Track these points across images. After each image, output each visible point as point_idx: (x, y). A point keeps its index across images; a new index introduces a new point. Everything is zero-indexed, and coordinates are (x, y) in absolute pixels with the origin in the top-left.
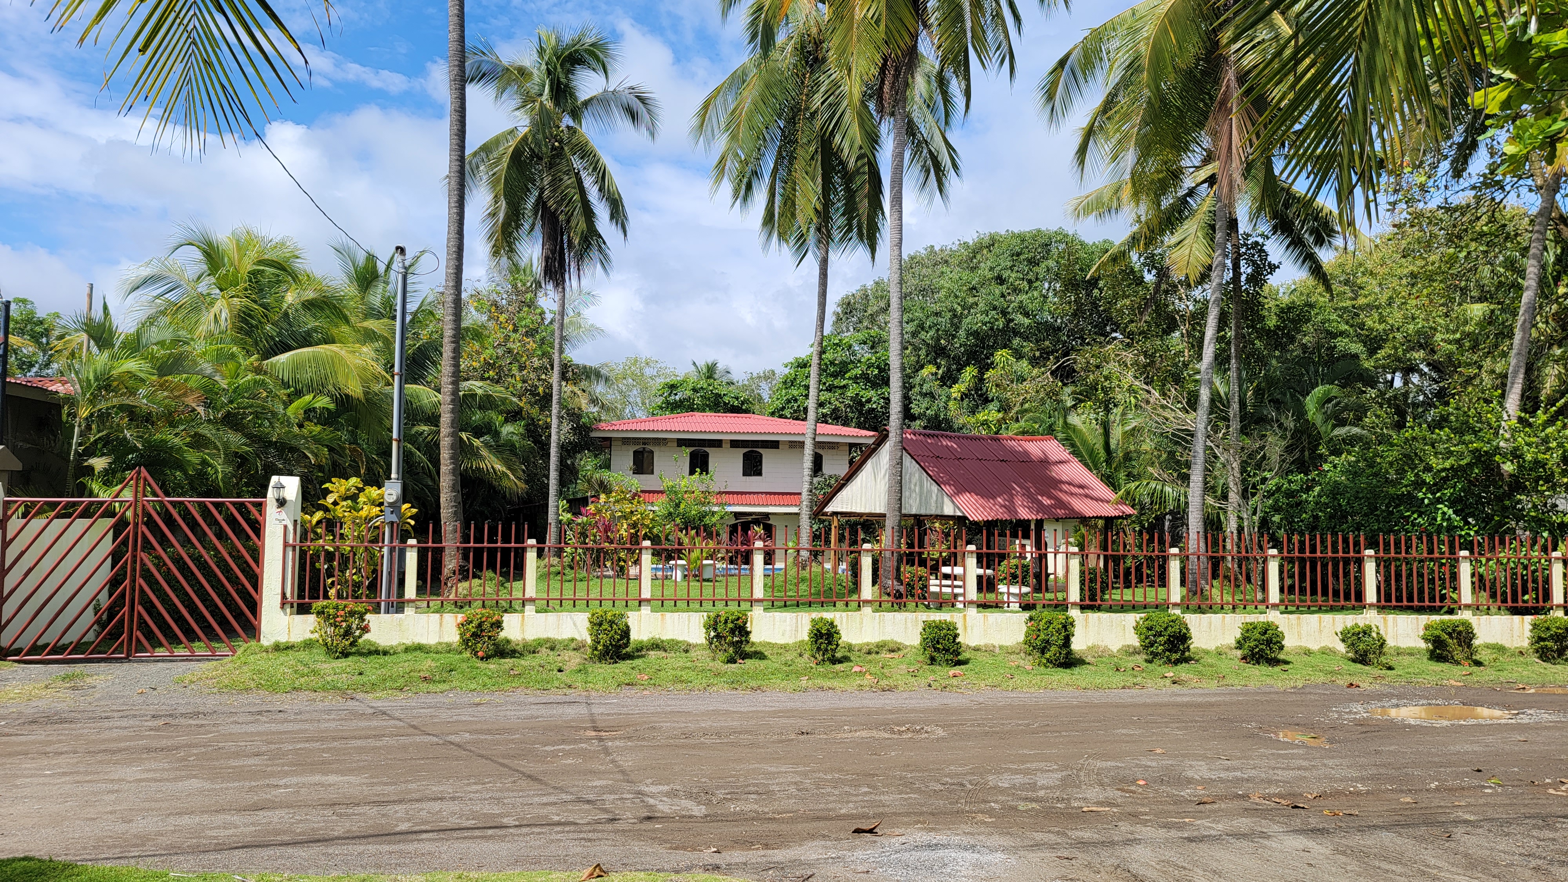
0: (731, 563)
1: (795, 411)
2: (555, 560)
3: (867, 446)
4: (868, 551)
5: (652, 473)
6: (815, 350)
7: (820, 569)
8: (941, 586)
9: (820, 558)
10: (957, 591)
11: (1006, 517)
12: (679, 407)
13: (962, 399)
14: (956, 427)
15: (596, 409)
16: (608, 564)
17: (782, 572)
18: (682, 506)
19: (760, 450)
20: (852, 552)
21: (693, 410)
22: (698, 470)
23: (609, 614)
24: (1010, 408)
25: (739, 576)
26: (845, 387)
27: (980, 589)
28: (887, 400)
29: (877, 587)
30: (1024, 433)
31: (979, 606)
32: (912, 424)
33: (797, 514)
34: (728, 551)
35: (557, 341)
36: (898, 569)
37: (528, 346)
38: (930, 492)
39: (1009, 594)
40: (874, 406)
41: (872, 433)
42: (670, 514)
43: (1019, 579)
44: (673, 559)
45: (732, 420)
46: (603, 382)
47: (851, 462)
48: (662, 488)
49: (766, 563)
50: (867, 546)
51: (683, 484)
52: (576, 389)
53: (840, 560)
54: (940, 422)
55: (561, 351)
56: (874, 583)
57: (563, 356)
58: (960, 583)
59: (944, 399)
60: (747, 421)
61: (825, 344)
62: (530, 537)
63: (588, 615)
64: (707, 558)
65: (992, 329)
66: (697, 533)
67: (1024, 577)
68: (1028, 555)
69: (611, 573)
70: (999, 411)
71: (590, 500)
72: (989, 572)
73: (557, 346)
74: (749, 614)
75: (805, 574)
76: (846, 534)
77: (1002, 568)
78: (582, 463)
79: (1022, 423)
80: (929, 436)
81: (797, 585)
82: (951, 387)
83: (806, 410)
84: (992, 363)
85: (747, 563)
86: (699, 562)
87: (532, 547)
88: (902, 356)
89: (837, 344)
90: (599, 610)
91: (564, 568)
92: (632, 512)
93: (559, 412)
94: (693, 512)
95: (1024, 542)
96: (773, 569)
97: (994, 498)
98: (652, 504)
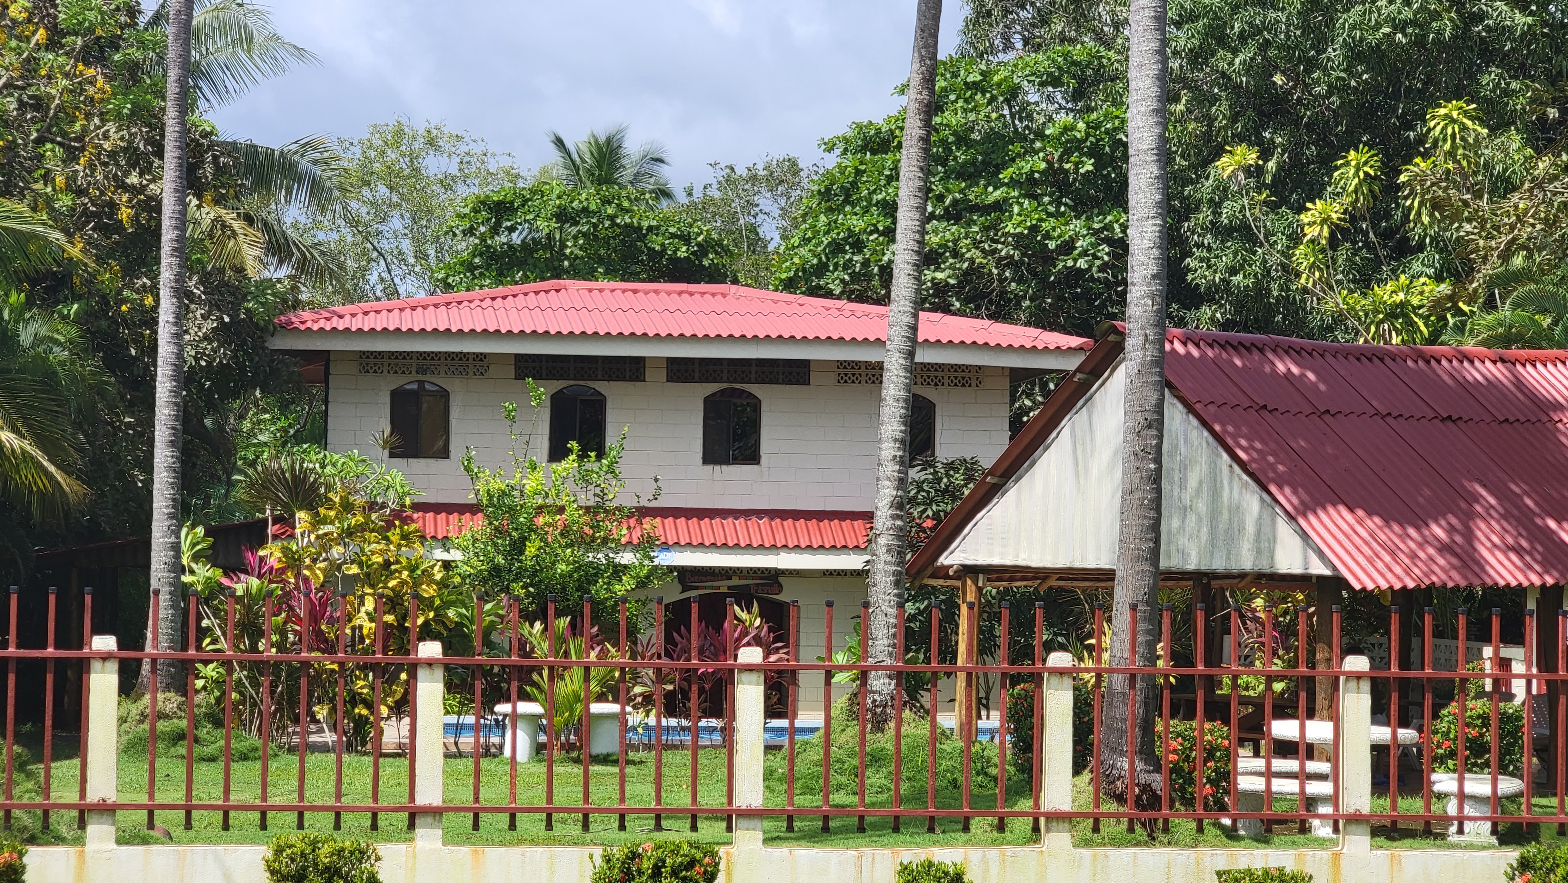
0: (671, 712)
1: (855, 277)
2: (169, 701)
3: (1063, 376)
4: (1061, 672)
5: (445, 453)
6: (911, 101)
7: (923, 730)
8: (1269, 774)
9: (926, 699)
10: (1314, 788)
11: (1456, 579)
12: (521, 264)
13: (1333, 243)
14: (1315, 321)
15: (283, 272)
16: (321, 712)
17: (816, 738)
18: (531, 550)
19: (754, 389)
20: (1016, 680)
21: (558, 274)
22: (574, 445)
23: (325, 849)
24: (1470, 271)
25: (696, 748)
26: (1000, 206)
27: (1379, 786)
28: (1120, 248)
29: (1086, 776)
30: (1507, 340)
31: (1376, 832)
32: (1190, 315)
33: (861, 574)
34: (660, 676)
35: (173, 74)
36: (1147, 727)
37: (91, 90)
38: (1236, 509)
39: (1462, 797)
40: (1082, 263)
41: (1075, 341)
42: (496, 571)
43: (1492, 756)
44: (506, 698)
45: (674, 302)
46: (304, 196)
47: (1016, 425)
48: (471, 498)
49: (771, 712)
50: (1059, 659)
51: (530, 485)
52: (229, 217)
53: (983, 703)
54: (1271, 311)
55: (186, 104)
56: (1078, 768)
57: (194, 118)
58: (1323, 767)
59: (1282, 242)
60: (718, 303)
61: (940, 83)
62: (99, 629)
63: (264, 851)
64: (601, 698)
65: (1419, 42)
66: (573, 625)
67: (1506, 752)
68: (1518, 688)
69: (329, 737)
70: (1439, 278)
71: (271, 530)
72: (1407, 735)
73: (172, 89)
74: (722, 851)
75: (884, 741)
76: (1001, 630)
77: (1443, 726)
78: (247, 425)
79: (1505, 312)
80: (1238, 347)
81: (859, 773)
82: (1302, 209)
83: (887, 273)
84: (1421, 140)
85: (717, 713)
86: (579, 707)
87: (105, 657)
88: (1163, 115)
89: (975, 87)
90: (295, 837)
91: (195, 723)
92: (387, 564)
93: (180, 279)
94: (562, 567)
95: (1506, 652)
96: (792, 731)
97: (1420, 523)
98: (445, 543)
